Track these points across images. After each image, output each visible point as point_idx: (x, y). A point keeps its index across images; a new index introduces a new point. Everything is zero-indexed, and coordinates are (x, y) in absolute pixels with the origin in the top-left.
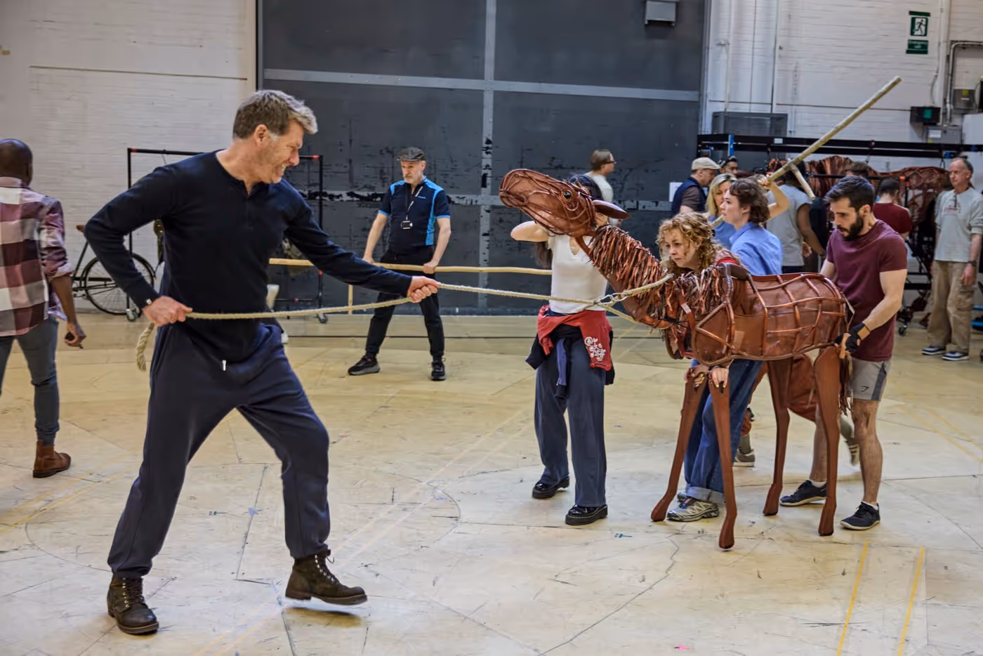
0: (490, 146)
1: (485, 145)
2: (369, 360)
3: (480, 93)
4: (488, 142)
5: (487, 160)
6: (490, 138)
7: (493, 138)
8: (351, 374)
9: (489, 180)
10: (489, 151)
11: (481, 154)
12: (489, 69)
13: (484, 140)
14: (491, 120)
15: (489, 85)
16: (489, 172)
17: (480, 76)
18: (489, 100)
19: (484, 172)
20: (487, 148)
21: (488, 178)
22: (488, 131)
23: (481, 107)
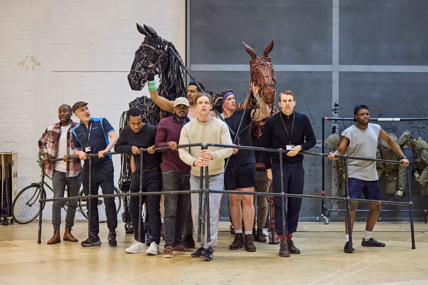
0: (337, 108)
1: (334, 108)
2: (95, 237)
3: (330, 74)
4: (336, 105)
5: (335, 117)
6: (338, 103)
7: (339, 102)
8: (84, 246)
10: (336, 111)
11: (332, 113)
12: (336, 57)
13: (333, 105)
14: (338, 91)
15: (336, 68)
16: (337, 125)
17: (330, 63)
18: (335, 77)
19: (333, 125)
20: (336, 109)
21: (336, 129)
22: (335, 98)
23: (330, 82)
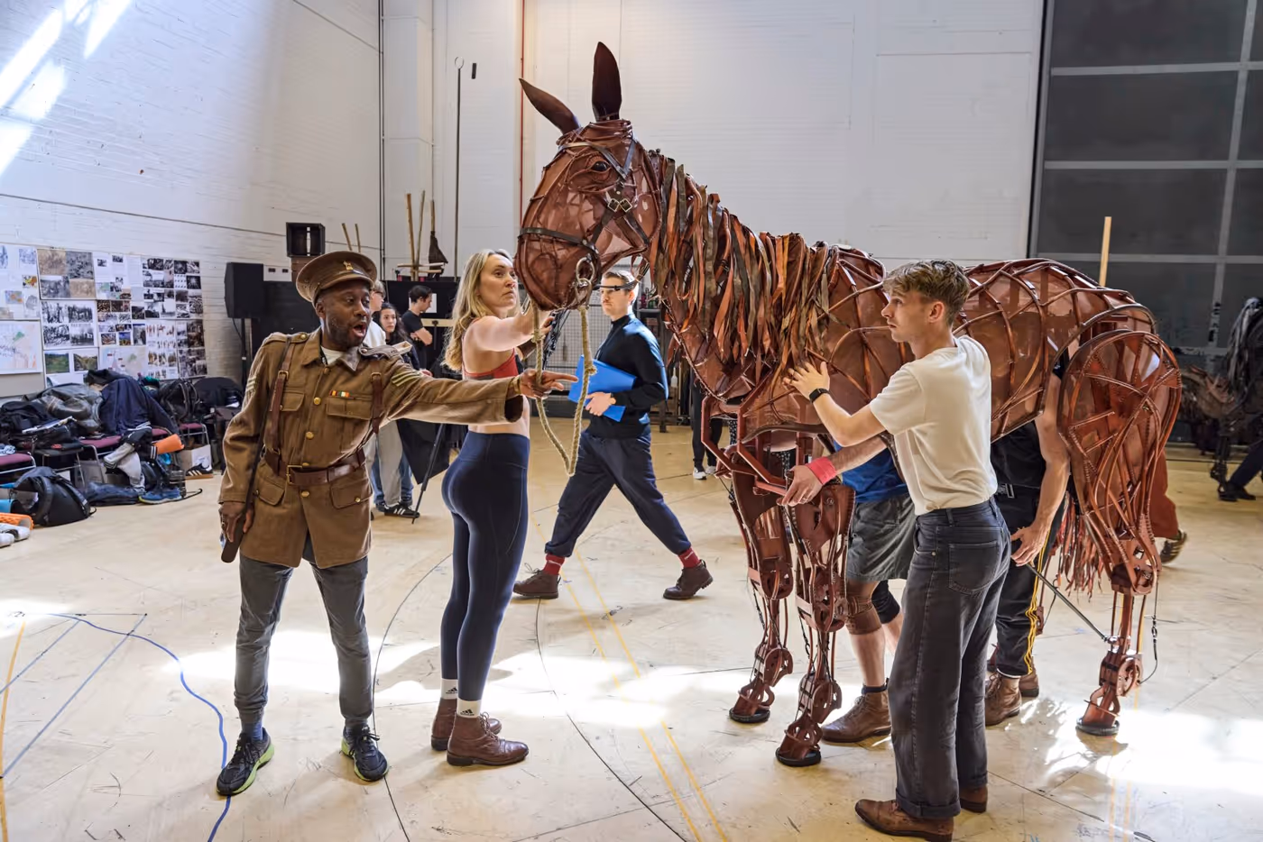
0: (1218, 307)
1: (1214, 308)
3: (1213, 266)
5: (1215, 319)
6: (1219, 301)
7: (1221, 299)
9: (1216, 336)
11: (1210, 314)
13: (1214, 303)
14: (1221, 287)
16: (1216, 329)
19: (1212, 329)
20: (1216, 310)
22: (1218, 296)
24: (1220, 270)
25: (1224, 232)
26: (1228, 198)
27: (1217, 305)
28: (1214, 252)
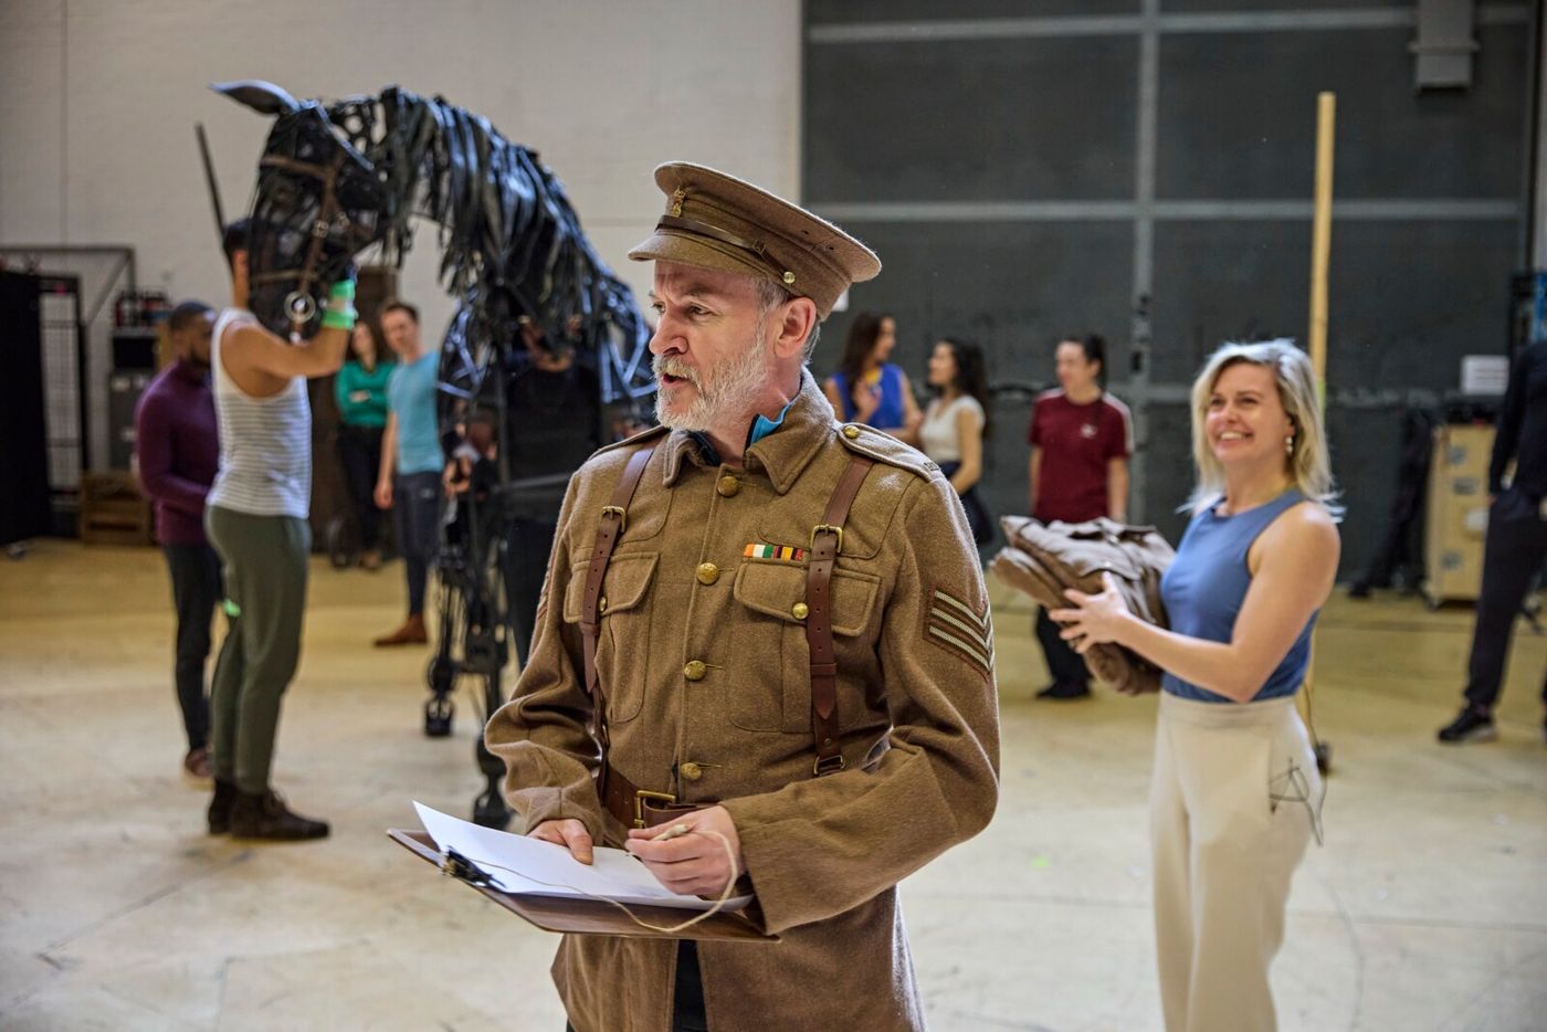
0: (1148, 306)
1: (1139, 306)
3: (1130, 224)
4: (1146, 300)
5: (1141, 328)
6: (1149, 294)
7: (1153, 293)
9: (1146, 362)
10: (1146, 314)
11: (1132, 320)
12: (1145, 182)
13: (1138, 297)
14: (1150, 265)
15: (1145, 211)
16: (1145, 349)
17: (1130, 195)
19: (1137, 348)
20: (1143, 310)
21: (1145, 359)
22: (1143, 281)
23: (1130, 245)
24: (1144, 233)
25: (1146, 158)
26: (1148, 89)
27: (1144, 300)
28: (1127, 193)
